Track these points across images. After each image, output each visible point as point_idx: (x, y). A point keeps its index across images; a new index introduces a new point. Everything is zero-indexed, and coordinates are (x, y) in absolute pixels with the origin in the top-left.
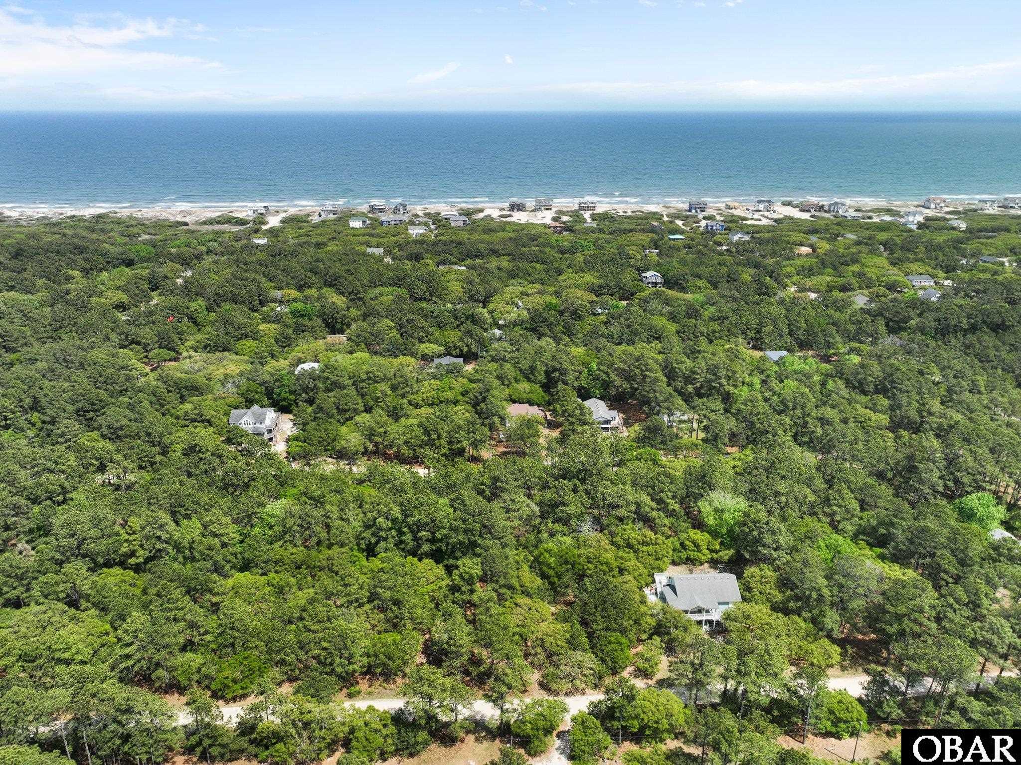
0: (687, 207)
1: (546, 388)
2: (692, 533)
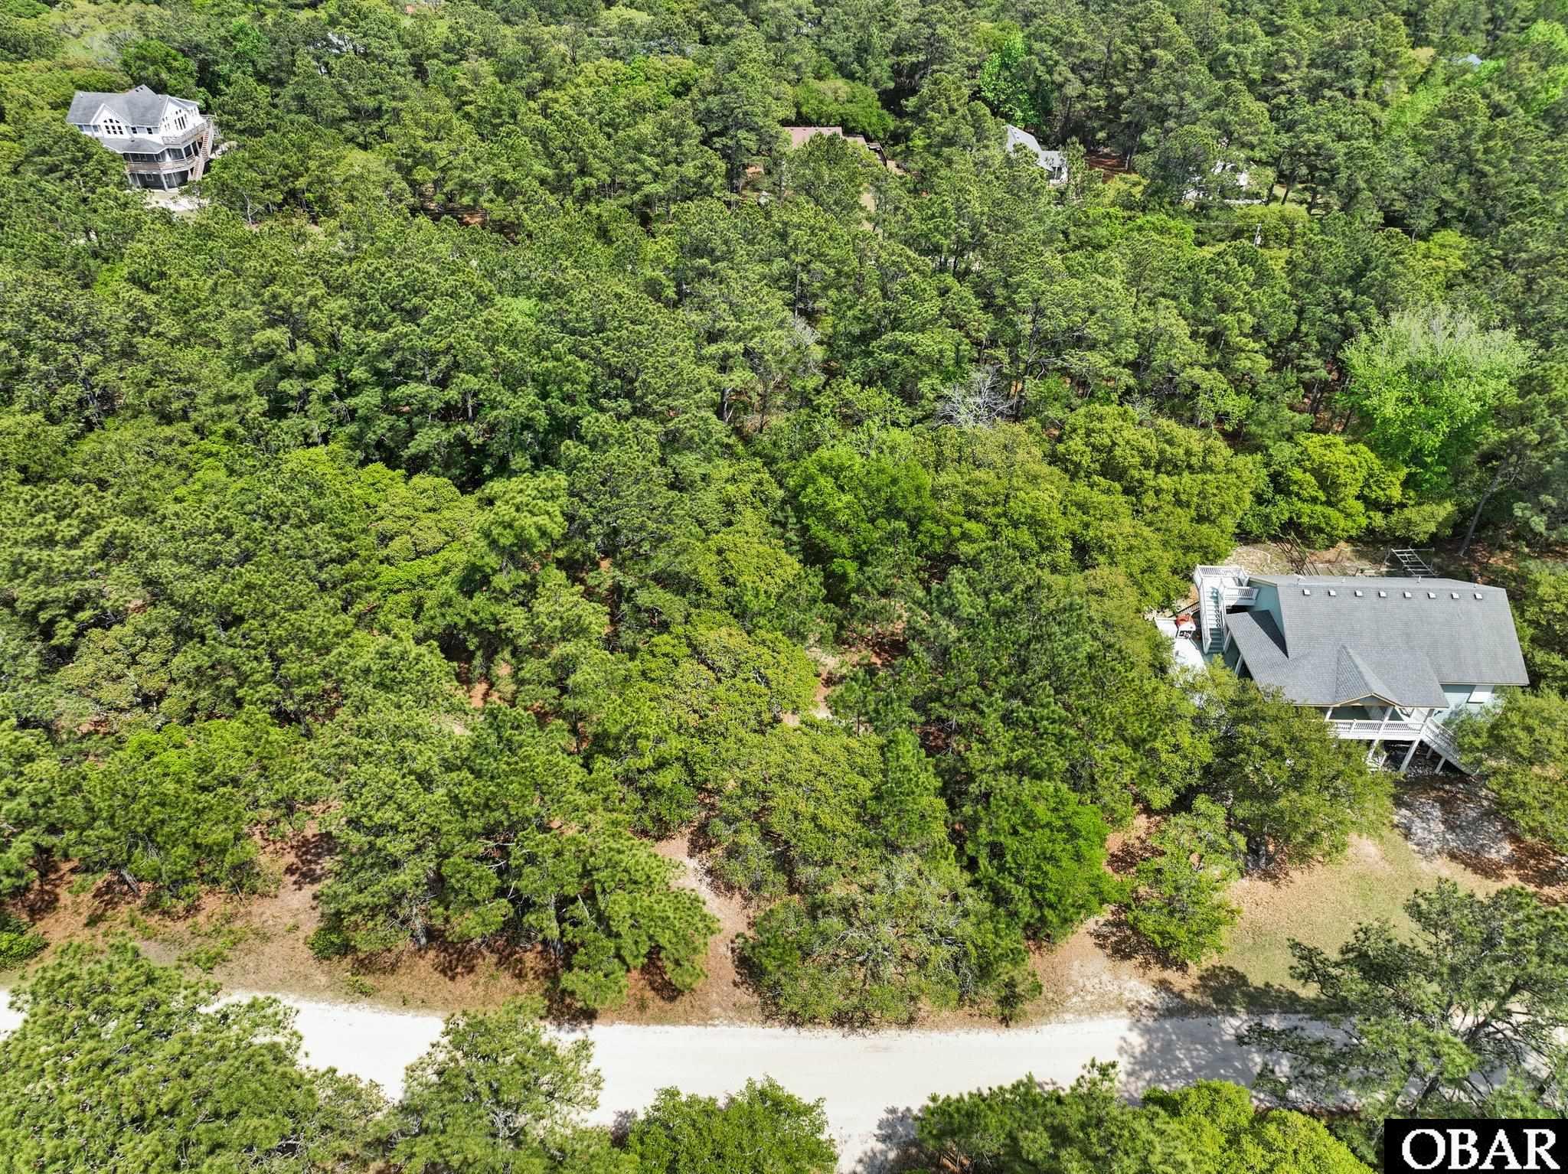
1: (891, 100)
2: (1313, 443)
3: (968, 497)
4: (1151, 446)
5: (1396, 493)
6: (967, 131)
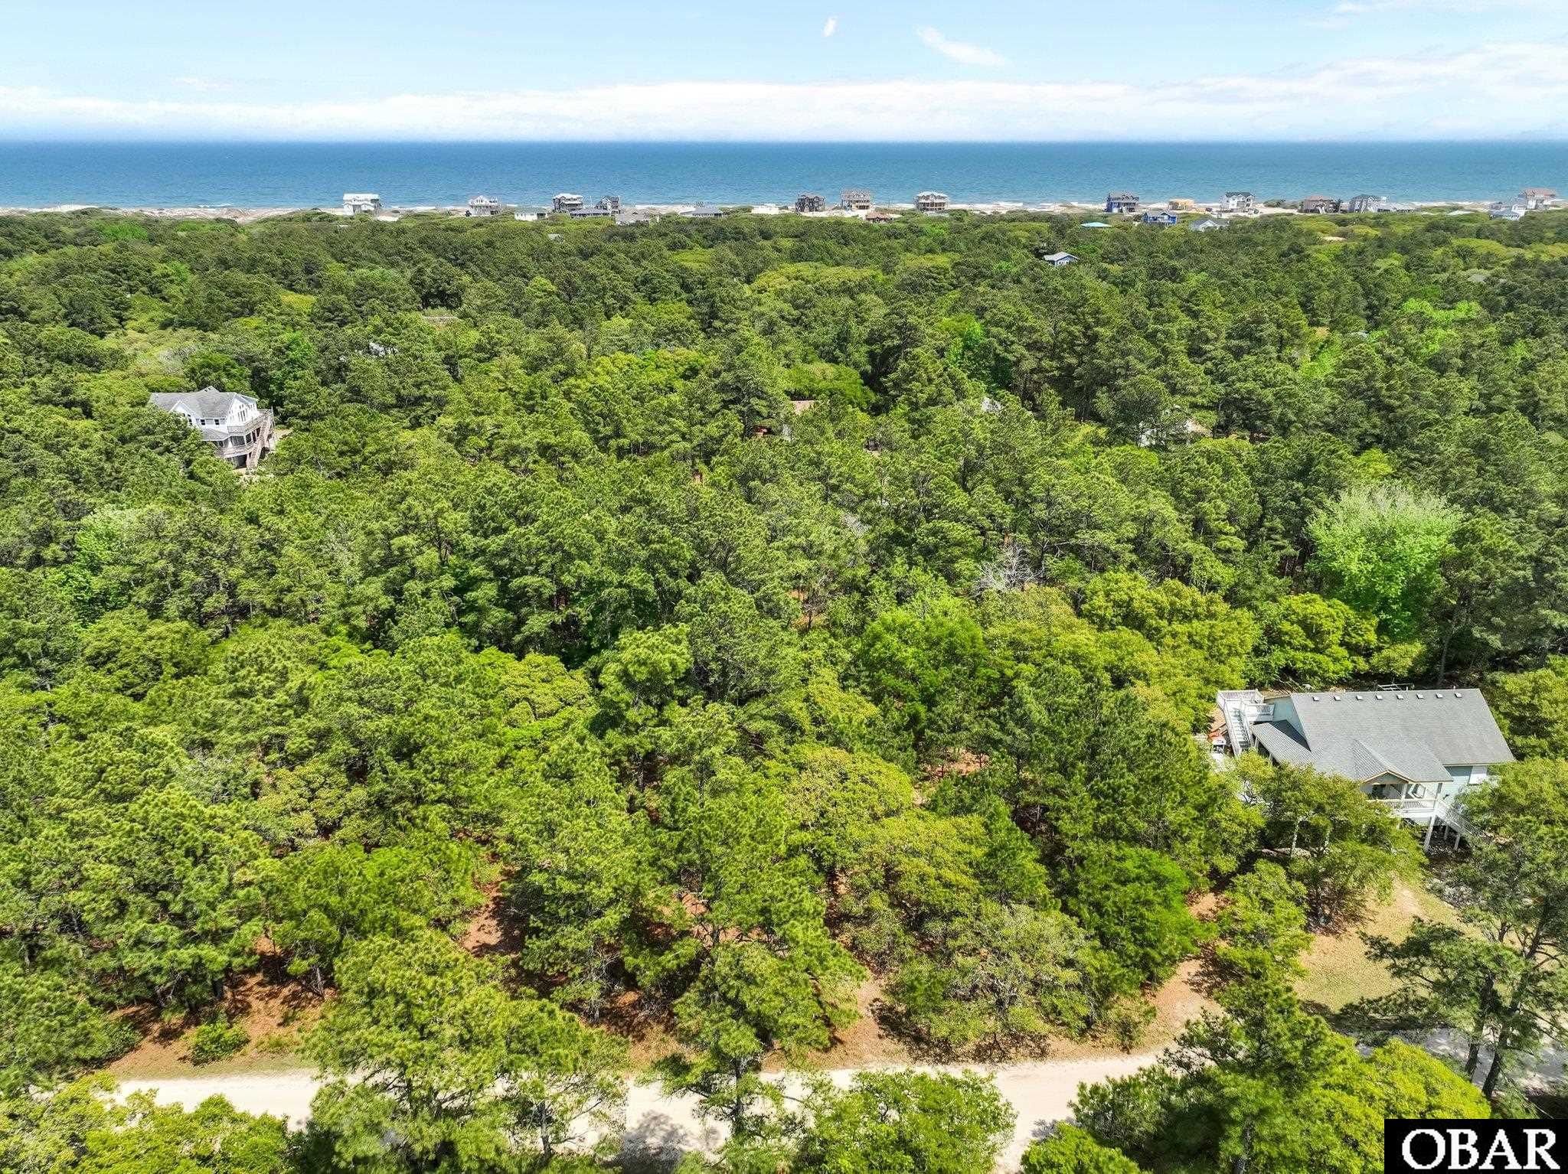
0: (1104, 206)
1: (871, 380)
2: (1296, 602)
3: (1013, 644)
5: (1372, 637)
6: (948, 392)
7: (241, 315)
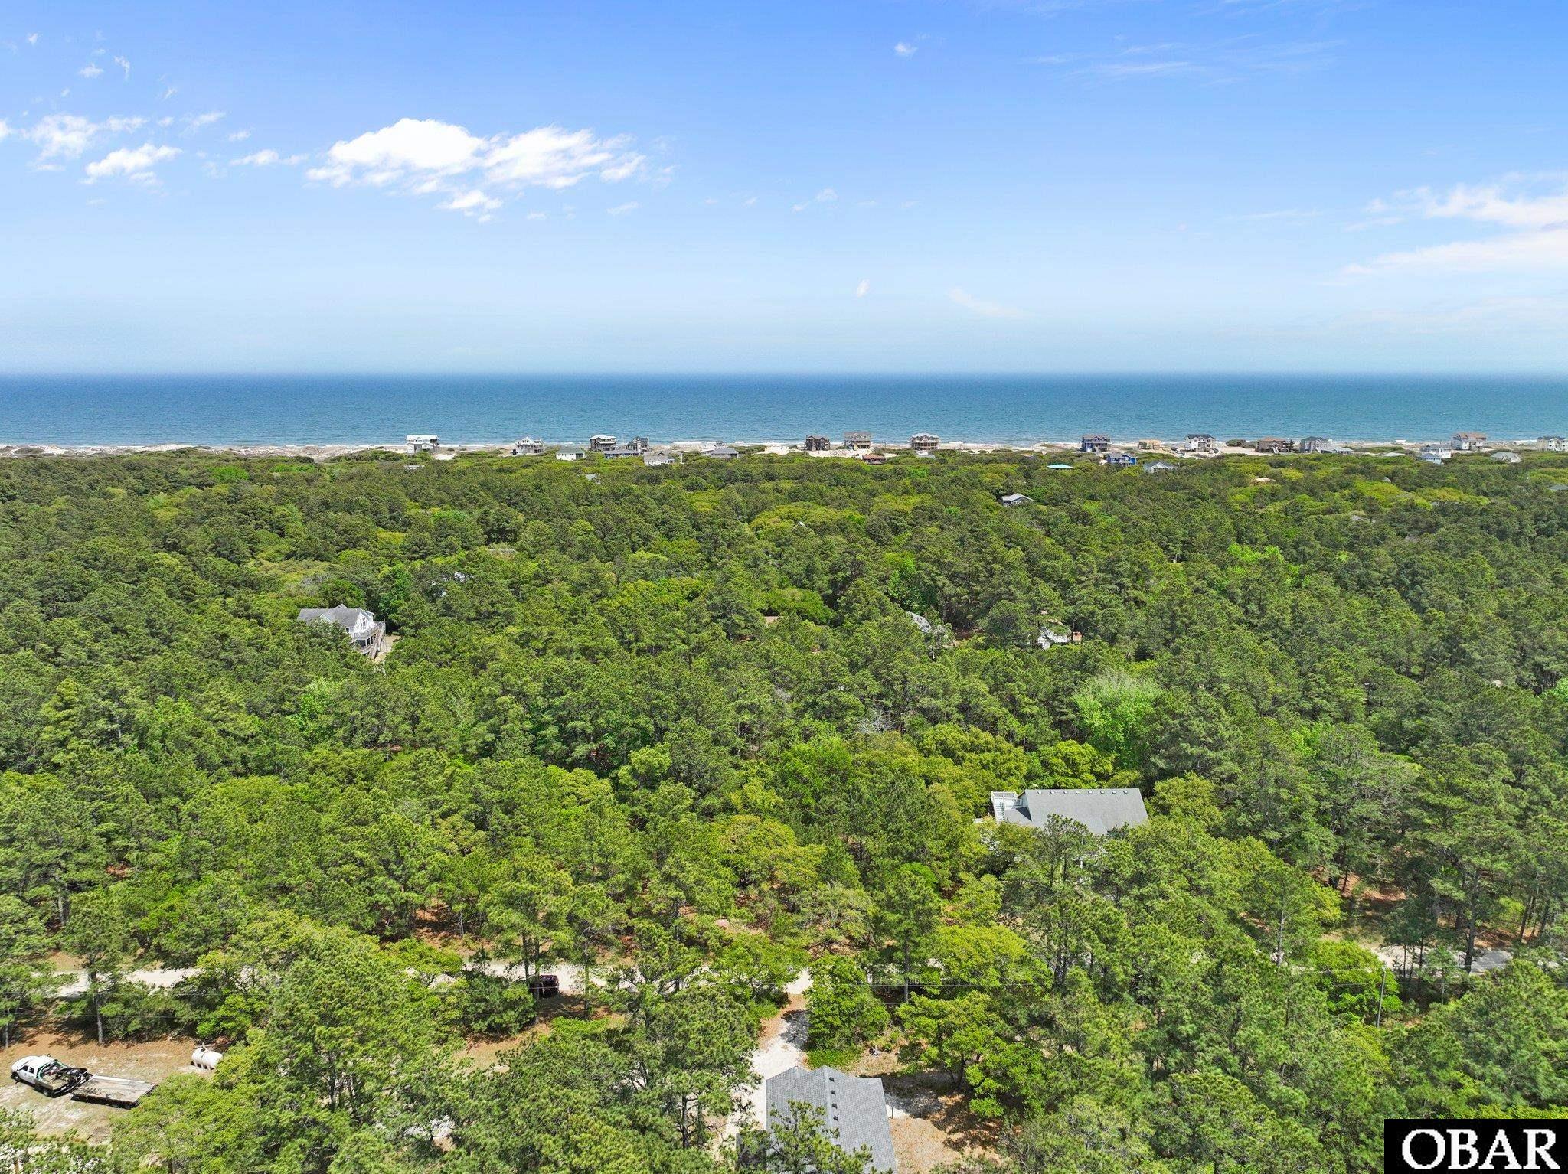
0: (1079, 446)
1: (831, 601)
2: (1062, 746)
4: (966, 738)
5: (1110, 768)
6: (876, 610)
7: (345, 548)
